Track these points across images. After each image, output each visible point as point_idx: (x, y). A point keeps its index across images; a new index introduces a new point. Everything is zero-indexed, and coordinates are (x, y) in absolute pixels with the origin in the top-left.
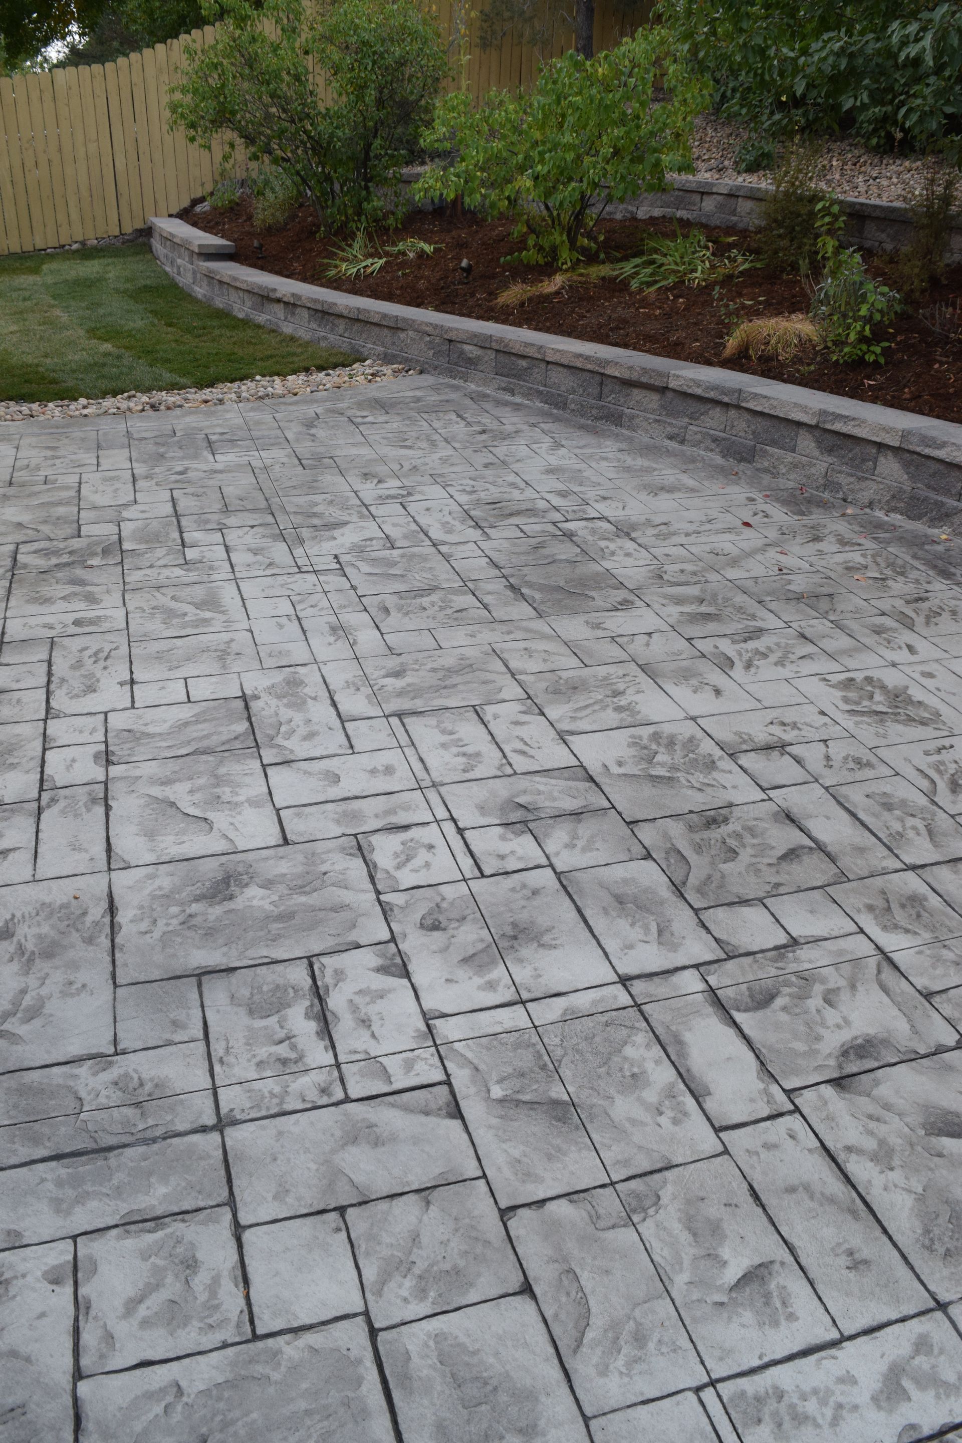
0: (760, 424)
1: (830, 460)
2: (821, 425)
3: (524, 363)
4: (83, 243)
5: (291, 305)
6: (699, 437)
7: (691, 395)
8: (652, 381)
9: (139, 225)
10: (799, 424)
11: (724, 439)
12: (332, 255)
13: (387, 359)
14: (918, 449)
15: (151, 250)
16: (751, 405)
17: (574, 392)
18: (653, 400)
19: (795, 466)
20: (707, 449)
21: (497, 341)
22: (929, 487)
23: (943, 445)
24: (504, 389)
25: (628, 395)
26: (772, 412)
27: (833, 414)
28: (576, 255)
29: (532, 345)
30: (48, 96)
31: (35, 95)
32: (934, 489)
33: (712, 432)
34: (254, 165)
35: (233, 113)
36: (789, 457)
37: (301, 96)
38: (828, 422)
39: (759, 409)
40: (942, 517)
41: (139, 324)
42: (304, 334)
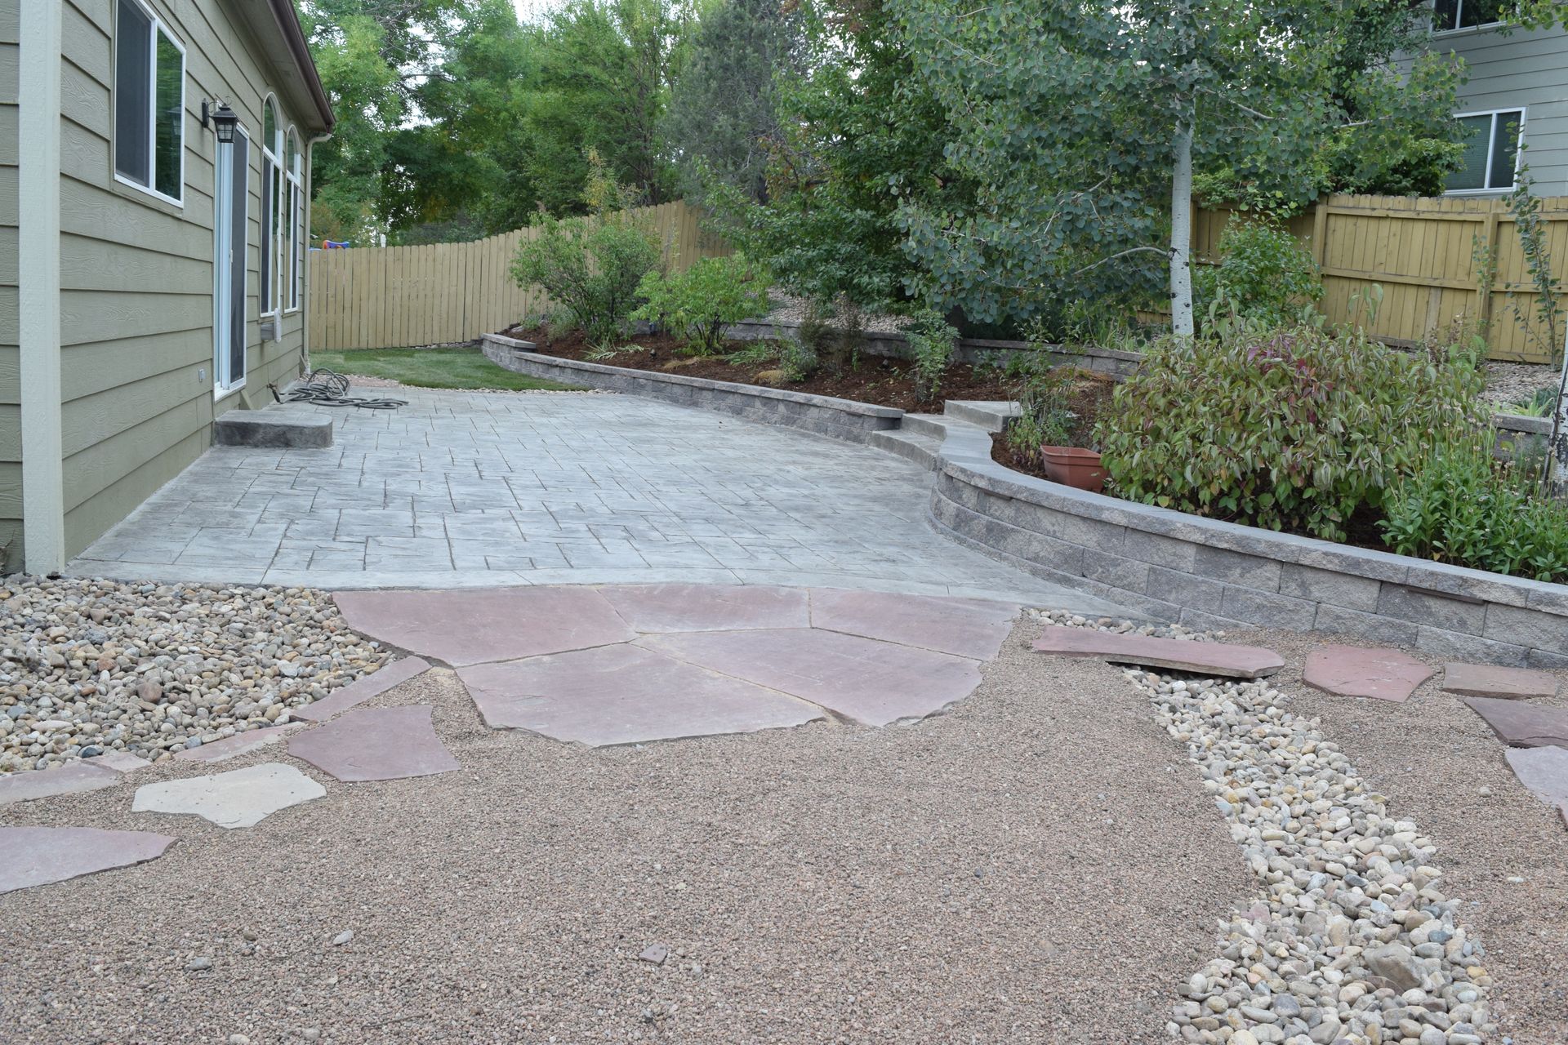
0: (742, 399)
1: (764, 407)
2: (761, 395)
3: (664, 385)
4: (439, 345)
5: (562, 368)
6: (725, 407)
7: (722, 390)
8: (709, 388)
9: (475, 337)
10: (755, 396)
12: (588, 349)
13: (606, 389)
14: (787, 399)
15: (481, 351)
16: (738, 392)
17: (681, 395)
18: (709, 395)
19: (754, 413)
21: (653, 377)
24: (655, 397)
25: (700, 395)
26: (747, 395)
28: (710, 351)
29: (666, 377)
30: (431, 258)
31: (423, 257)
33: (730, 403)
34: (552, 304)
35: (543, 275)
36: (752, 410)
37: (579, 268)
38: (763, 393)
40: (794, 422)
41: (479, 374)
42: (567, 381)
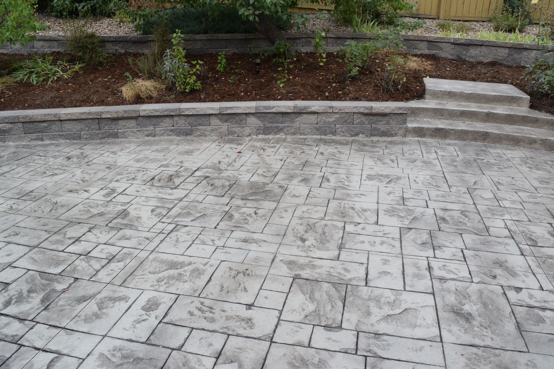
0: (190, 120)
1: (227, 124)
2: (221, 113)
3: (45, 124)
6: (163, 131)
7: (153, 116)
8: (131, 115)
10: (210, 115)
11: (176, 129)
14: (264, 111)
16: (187, 113)
17: (83, 130)
18: (133, 123)
19: (213, 130)
20: (168, 135)
21: (23, 118)
22: (270, 123)
23: (274, 107)
24: (35, 139)
25: (117, 124)
26: (197, 113)
27: (226, 108)
29: (51, 114)
32: (272, 123)
33: (168, 128)
36: (209, 128)
38: (224, 111)
39: (191, 113)
40: (279, 130)
